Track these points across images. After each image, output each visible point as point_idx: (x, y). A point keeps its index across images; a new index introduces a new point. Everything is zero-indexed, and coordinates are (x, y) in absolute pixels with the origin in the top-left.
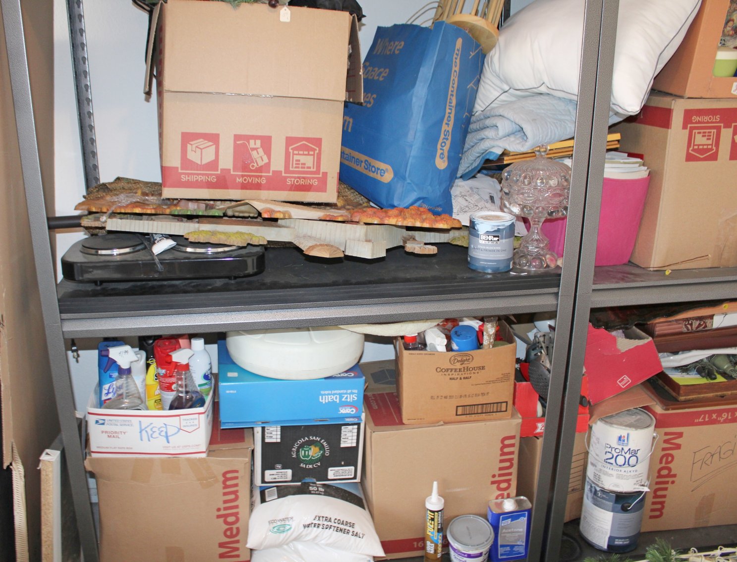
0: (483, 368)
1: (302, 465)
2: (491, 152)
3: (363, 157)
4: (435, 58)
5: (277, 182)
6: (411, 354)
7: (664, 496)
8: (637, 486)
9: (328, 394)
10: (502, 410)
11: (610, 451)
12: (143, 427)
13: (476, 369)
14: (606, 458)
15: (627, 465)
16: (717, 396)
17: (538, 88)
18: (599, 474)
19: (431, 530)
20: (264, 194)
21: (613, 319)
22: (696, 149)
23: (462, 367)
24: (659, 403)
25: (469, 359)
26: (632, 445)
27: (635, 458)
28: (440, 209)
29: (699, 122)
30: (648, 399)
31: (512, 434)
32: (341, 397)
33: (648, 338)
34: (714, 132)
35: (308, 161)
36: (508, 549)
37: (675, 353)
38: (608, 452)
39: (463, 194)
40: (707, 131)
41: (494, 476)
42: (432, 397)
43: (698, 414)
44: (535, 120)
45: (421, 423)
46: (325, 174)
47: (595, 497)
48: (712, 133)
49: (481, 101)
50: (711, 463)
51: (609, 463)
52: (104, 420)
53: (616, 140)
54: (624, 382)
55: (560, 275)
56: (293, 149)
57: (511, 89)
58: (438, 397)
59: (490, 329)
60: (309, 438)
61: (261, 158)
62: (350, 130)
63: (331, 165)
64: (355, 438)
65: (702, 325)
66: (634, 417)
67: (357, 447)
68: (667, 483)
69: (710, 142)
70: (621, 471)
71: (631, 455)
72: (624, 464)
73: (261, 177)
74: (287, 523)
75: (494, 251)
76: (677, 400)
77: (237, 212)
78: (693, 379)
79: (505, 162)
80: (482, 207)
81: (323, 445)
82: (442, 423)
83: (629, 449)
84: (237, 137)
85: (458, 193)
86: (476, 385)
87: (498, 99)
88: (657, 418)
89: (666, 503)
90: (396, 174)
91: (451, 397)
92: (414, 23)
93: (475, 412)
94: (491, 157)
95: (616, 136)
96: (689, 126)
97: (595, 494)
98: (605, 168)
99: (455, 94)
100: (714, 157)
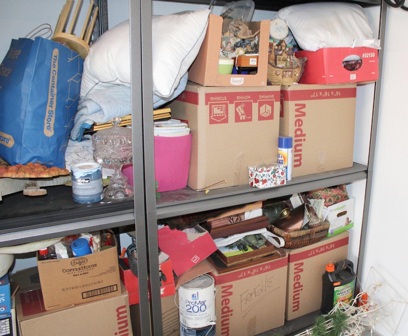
0: (96, 265)
2: (86, 123)
6: (43, 263)
7: (228, 324)
8: (208, 323)
10: (114, 290)
11: (189, 304)
13: (90, 266)
14: (187, 309)
15: (200, 311)
16: (248, 260)
17: (115, 81)
18: (185, 319)
21: (182, 222)
22: (215, 117)
23: (80, 267)
24: (215, 270)
25: (84, 261)
26: (201, 299)
27: (204, 306)
28: (52, 164)
29: (215, 101)
30: (209, 268)
31: (124, 305)
33: (205, 231)
34: (224, 106)
37: (226, 237)
38: (188, 305)
39: (76, 151)
40: (220, 106)
41: (116, 334)
42: (63, 290)
43: (239, 273)
44: (109, 102)
45: (58, 308)
47: (185, 334)
48: (223, 107)
49: (83, 89)
50: (251, 299)
51: (189, 312)
53: (169, 113)
54: (195, 260)
55: (133, 201)
57: (100, 82)
58: (67, 289)
59: (97, 240)
64: (9, 327)
65: (239, 218)
66: (203, 280)
67: (11, 334)
68: (228, 316)
69: (222, 112)
70: (197, 315)
71: (201, 305)
72: (198, 311)
75: (87, 189)
76: (226, 267)
78: (236, 252)
79: (95, 130)
80: (89, 159)
82: (73, 305)
83: (200, 301)
85: (73, 150)
86: (93, 277)
87: (93, 88)
88: (216, 279)
89: (230, 327)
90: (16, 141)
91: (77, 287)
92: (27, 38)
93: (96, 295)
94: (86, 127)
95: (168, 110)
96: (209, 103)
97: (185, 331)
98: (155, 131)
99: (55, 85)
100: (226, 121)
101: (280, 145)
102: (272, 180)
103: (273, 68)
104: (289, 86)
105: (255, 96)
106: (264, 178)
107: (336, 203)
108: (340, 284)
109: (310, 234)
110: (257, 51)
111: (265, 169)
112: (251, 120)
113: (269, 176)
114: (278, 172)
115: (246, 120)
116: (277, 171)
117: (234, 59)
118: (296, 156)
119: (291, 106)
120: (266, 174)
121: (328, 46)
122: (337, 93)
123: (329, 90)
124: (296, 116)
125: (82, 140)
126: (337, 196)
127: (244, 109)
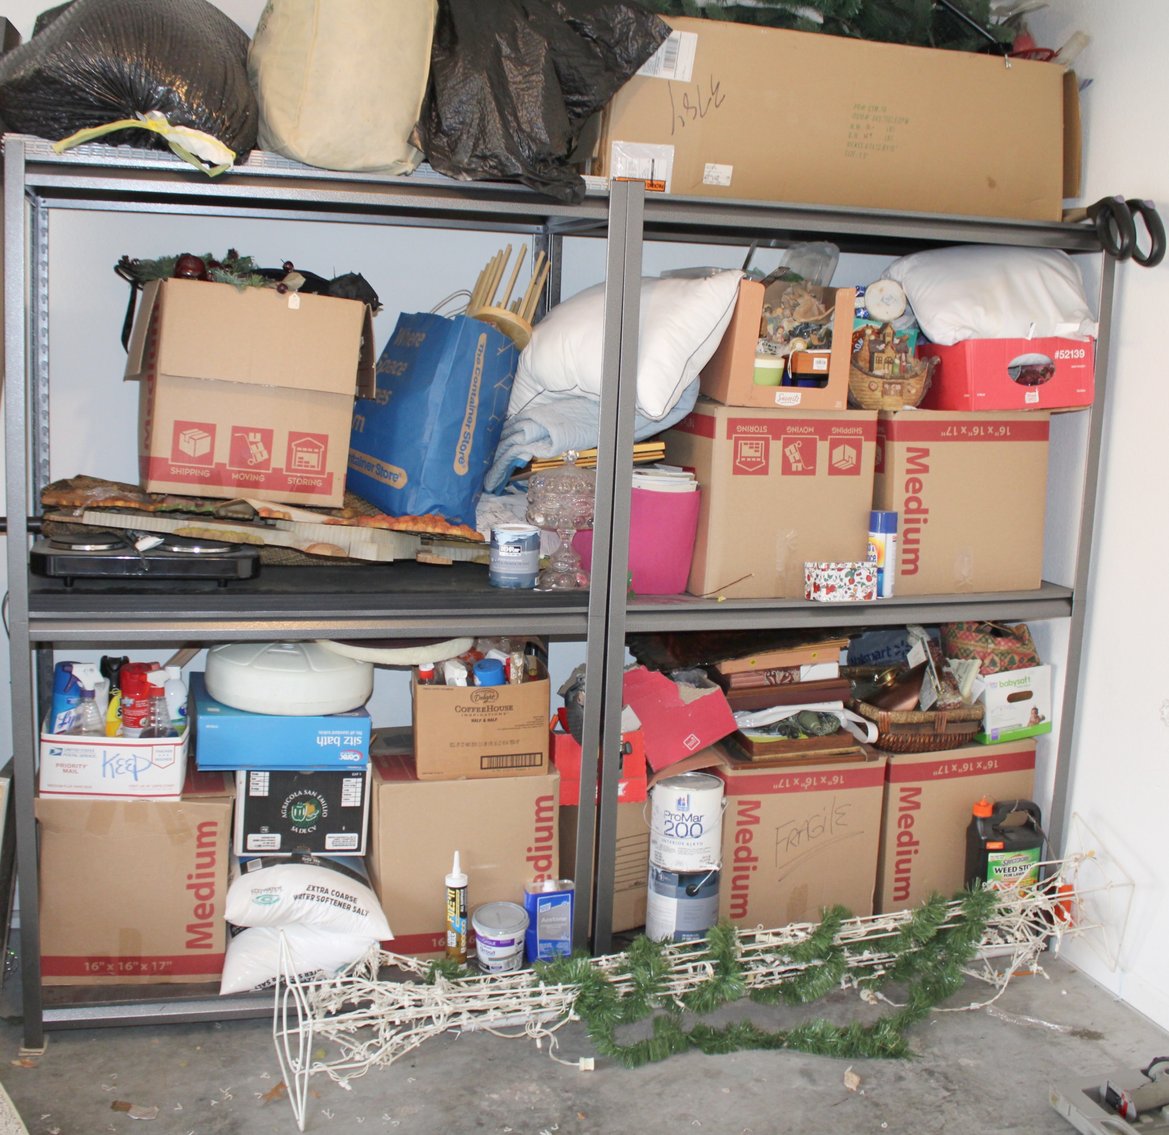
0: (511, 708)
1: (293, 829)
2: (518, 459)
3: (375, 461)
4: (454, 354)
5: (276, 481)
7: (746, 887)
8: (704, 864)
9: (327, 735)
10: (537, 764)
11: (669, 820)
12: (107, 760)
13: (502, 709)
14: (665, 829)
15: (689, 836)
17: (572, 389)
18: (660, 851)
19: (453, 915)
20: (262, 493)
22: (744, 461)
23: (485, 705)
25: (494, 696)
26: (694, 810)
27: (699, 826)
28: (459, 520)
29: (745, 433)
30: (716, 758)
31: (549, 794)
32: (343, 740)
33: (715, 686)
34: (762, 444)
35: (312, 459)
36: (550, 945)
39: (493, 510)
40: (754, 442)
41: (530, 850)
42: (452, 745)
43: (776, 778)
44: (562, 423)
45: (437, 776)
46: (331, 475)
47: (658, 882)
50: (798, 843)
51: (670, 835)
52: (61, 749)
53: (661, 450)
54: (691, 743)
56: (297, 446)
57: (546, 391)
58: (458, 744)
59: (518, 660)
60: (303, 792)
61: (261, 453)
62: (361, 430)
63: (338, 465)
64: (359, 794)
65: (788, 676)
67: (361, 807)
68: (747, 868)
69: (758, 454)
70: (683, 844)
71: (693, 823)
72: (686, 835)
73: (259, 474)
74: (273, 893)
75: (516, 564)
76: (750, 760)
77: (231, 512)
78: (772, 737)
79: (533, 470)
80: (517, 519)
81: (320, 802)
82: (464, 778)
83: (691, 816)
84: (235, 429)
86: (503, 729)
87: (532, 402)
88: (728, 782)
89: (749, 896)
90: (410, 477)
91: (474, 744)
92: (438, 313)
93: (504, 765)
94: (519, 465)
95: (661, 446)
96: (734, 436)
97: (657, 878)
98: (633, 480)
99: (477, 393)
100: (764, 471)
101: (873, 527)
102: (846, 589)
103: (865, 376)
104: (895, 412)
105: (823, 428)
106: (830, 582)
107: (1006, 669)
108: (1002, 847)
109: (933, 723)
110: (828, 346)
111: (833, 565)
112: (813, 472)
113: (841, 580)
114: (860, 574)
115: (804, 472)
116: (857, 572)
117: (786, 358)
118: (906, 551)
119: (899, 452)
120: (834, 575)
121: (975, 337)
122: (1002, 430)
123: (985, 424)
124: (909, 471)
125: (504, 493)
126: (1010, 656)
127: (801, 451)
